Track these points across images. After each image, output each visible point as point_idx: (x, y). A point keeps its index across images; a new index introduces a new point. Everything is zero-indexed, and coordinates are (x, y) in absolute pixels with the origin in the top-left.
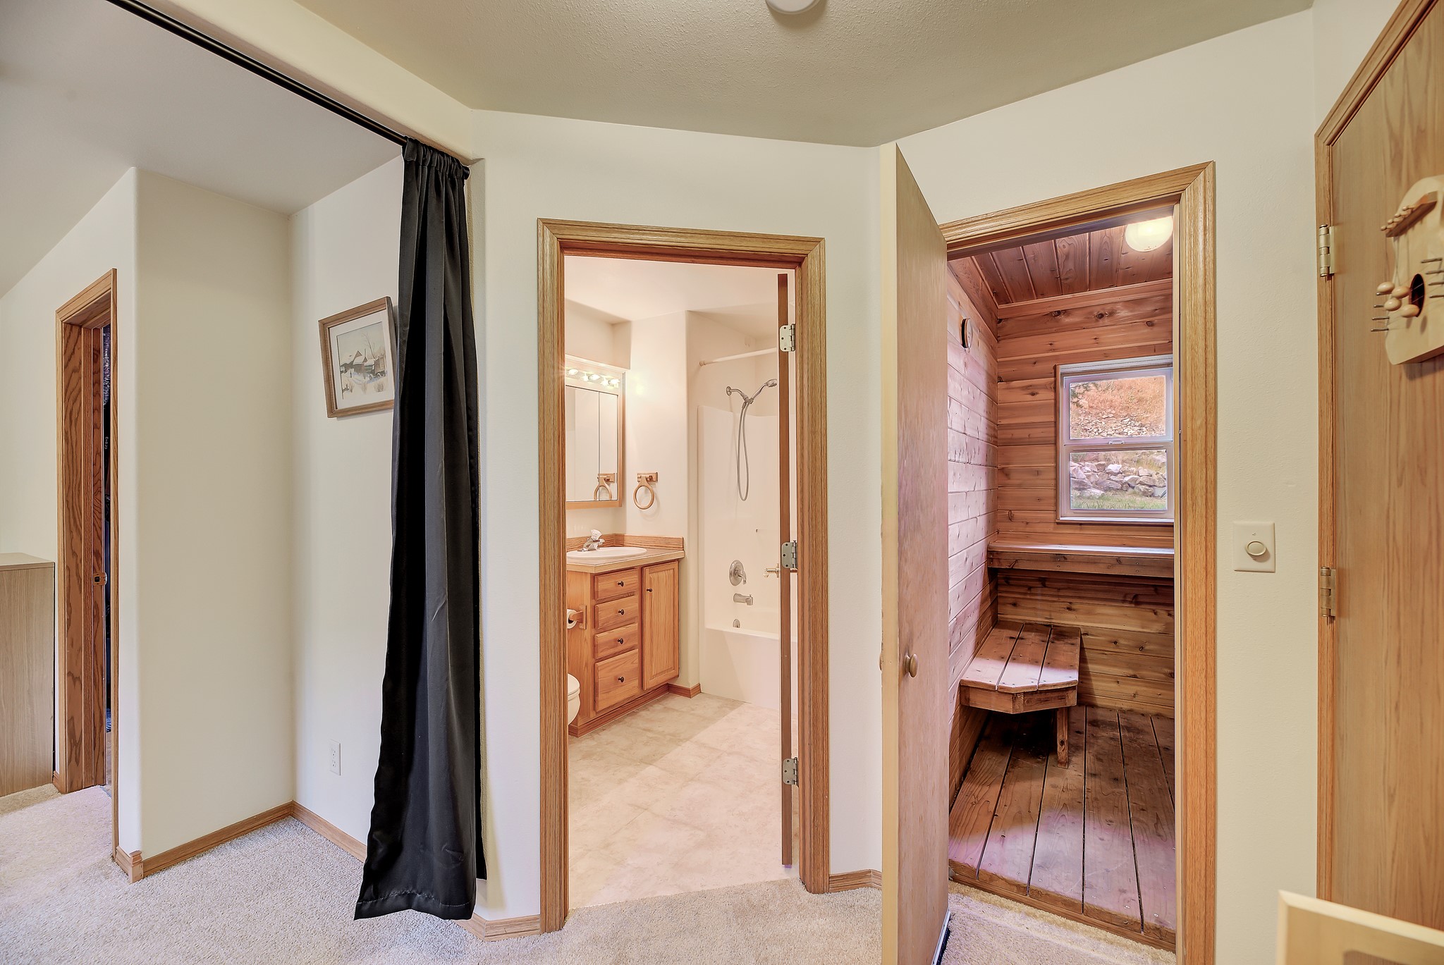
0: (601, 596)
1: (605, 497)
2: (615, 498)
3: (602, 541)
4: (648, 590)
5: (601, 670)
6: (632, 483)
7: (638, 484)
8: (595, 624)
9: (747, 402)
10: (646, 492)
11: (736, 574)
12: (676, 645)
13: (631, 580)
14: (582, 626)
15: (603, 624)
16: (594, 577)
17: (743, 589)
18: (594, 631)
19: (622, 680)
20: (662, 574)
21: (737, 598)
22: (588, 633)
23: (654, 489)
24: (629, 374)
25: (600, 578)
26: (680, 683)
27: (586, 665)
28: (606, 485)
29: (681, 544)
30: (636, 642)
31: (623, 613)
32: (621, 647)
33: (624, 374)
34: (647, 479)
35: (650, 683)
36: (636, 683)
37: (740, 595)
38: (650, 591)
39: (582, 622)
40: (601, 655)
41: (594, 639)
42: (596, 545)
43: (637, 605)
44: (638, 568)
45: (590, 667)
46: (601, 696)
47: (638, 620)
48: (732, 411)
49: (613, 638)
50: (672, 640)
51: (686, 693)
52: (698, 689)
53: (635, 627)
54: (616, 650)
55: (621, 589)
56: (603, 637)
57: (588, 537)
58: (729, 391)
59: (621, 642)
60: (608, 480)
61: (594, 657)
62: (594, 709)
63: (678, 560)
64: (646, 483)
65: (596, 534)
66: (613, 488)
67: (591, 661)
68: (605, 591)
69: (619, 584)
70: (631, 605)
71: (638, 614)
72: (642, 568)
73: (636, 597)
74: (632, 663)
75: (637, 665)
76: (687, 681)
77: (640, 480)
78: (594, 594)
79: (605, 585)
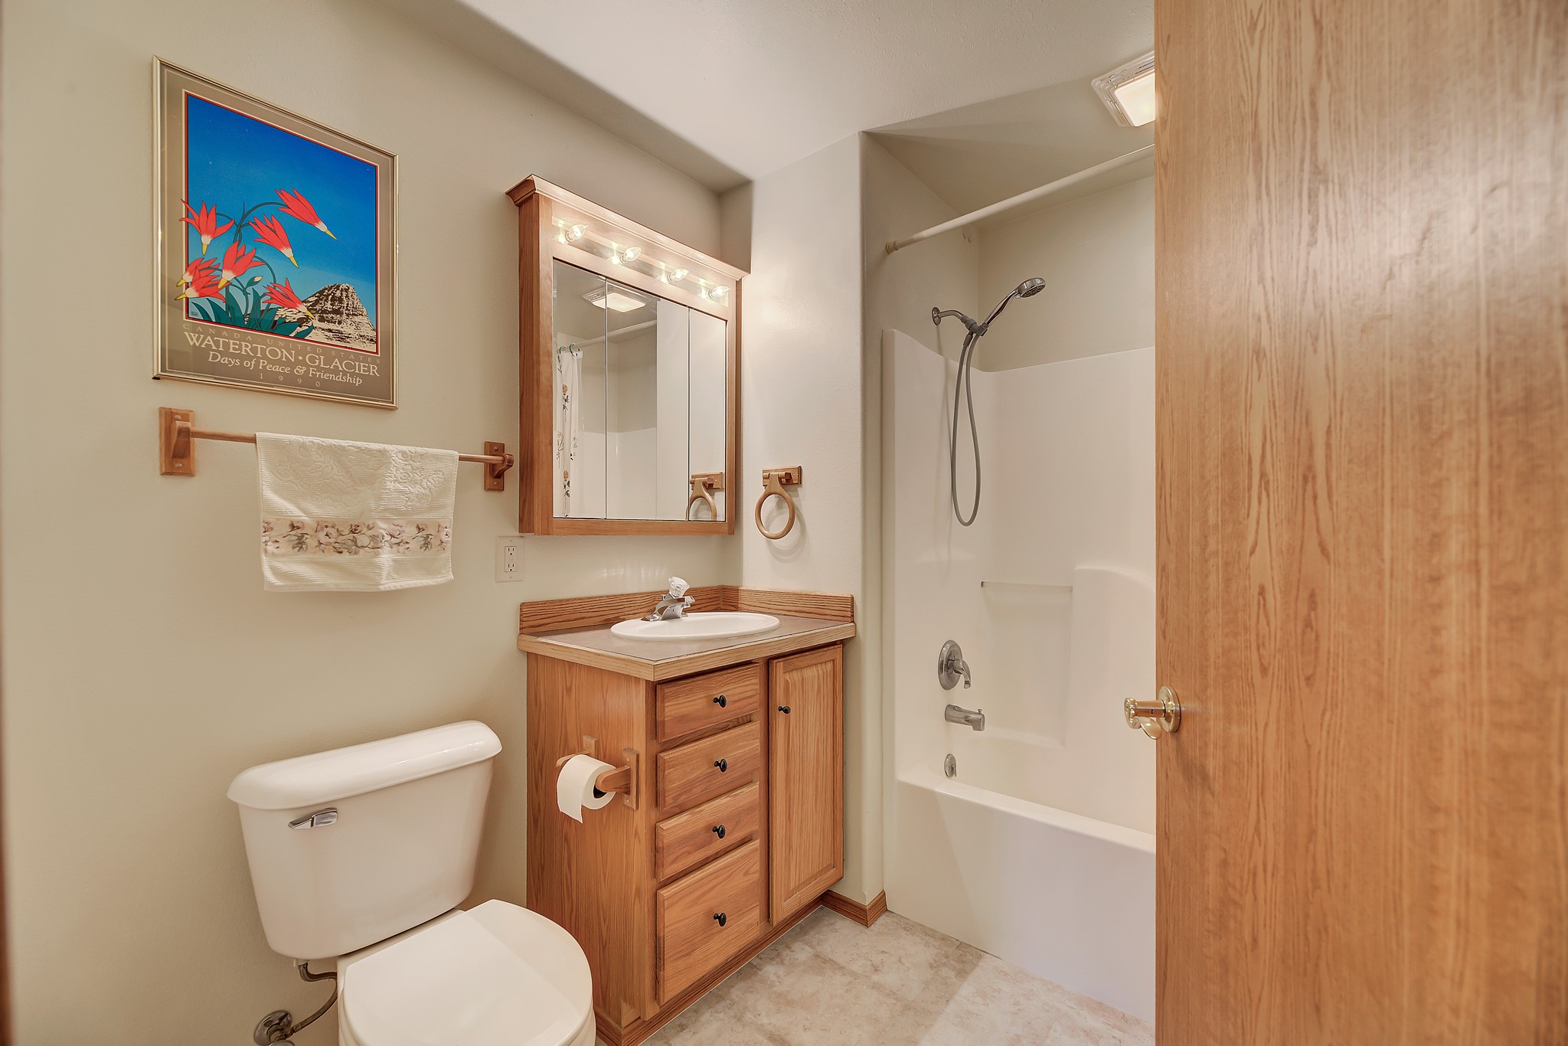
0: (672, 731)
1: (705, 516)
2: (721, 518)
3: (689, 600)
4: (781, 709)
5: (669, 907)
6: (752, 488)
7: (762, 491)
8: (657, 799)
9: (975, 331)
10: (779, 506)
11: (950, 668)
12: (839, 818)
13: (743, 690)
14: (629, 801)
15: (675, 798)
16: (656, 689)
17: (960, 696)
18: (654, 815)
19: (722, 920)
20: (811, 673)
21: (953, 714)
22: (641, 817)
23: (795, 500)
24: (751, 283)
25: (668, 690)
26: (846, 891)
27: (638, 891)
28: (707, 495)
29: (846, 609)
30: (755, 825)
31: (723, 768)
32: (720, 844)
33: (739, 283)
34: (780, 479)
35: (784, 906)
36: (755, 914)
37: (959, 709)
38: (786, 711)
39: (628, 792)
40: (670, 870)
41: (654, 832)
42: (679, 609)
43: (756, 745)
44: (761, 663)
45: (647, 898)
46: (669, 969)
47: (759, 776)
48: (940, 353)
49: (702, 824)
50: (829, 808)
51: (861, 915)
52: (881, 905)
53: (752, 793)
54: (709, 851)
55: (720, 714)
56: (675, 827)
57: (662, 592)
58: (937, 315)
59: (721, 833)
60: (711, 485)
61: (655, 875)
62: (656, 996)
63: (842, 642)
64: (779, 488)
65: (679, 585)
66: (719, 501)
67: (648, 885)
68: (682, 719)
69: (716, 700)
70: (742, 745)
71: (760, 764)
72: (769, 661)
73: (756, 727)
74: (746, 874)
75: (757, 875)
76: (862, 890)
77: (767, 482)
78: (655, 727)
79: (678, 706)
